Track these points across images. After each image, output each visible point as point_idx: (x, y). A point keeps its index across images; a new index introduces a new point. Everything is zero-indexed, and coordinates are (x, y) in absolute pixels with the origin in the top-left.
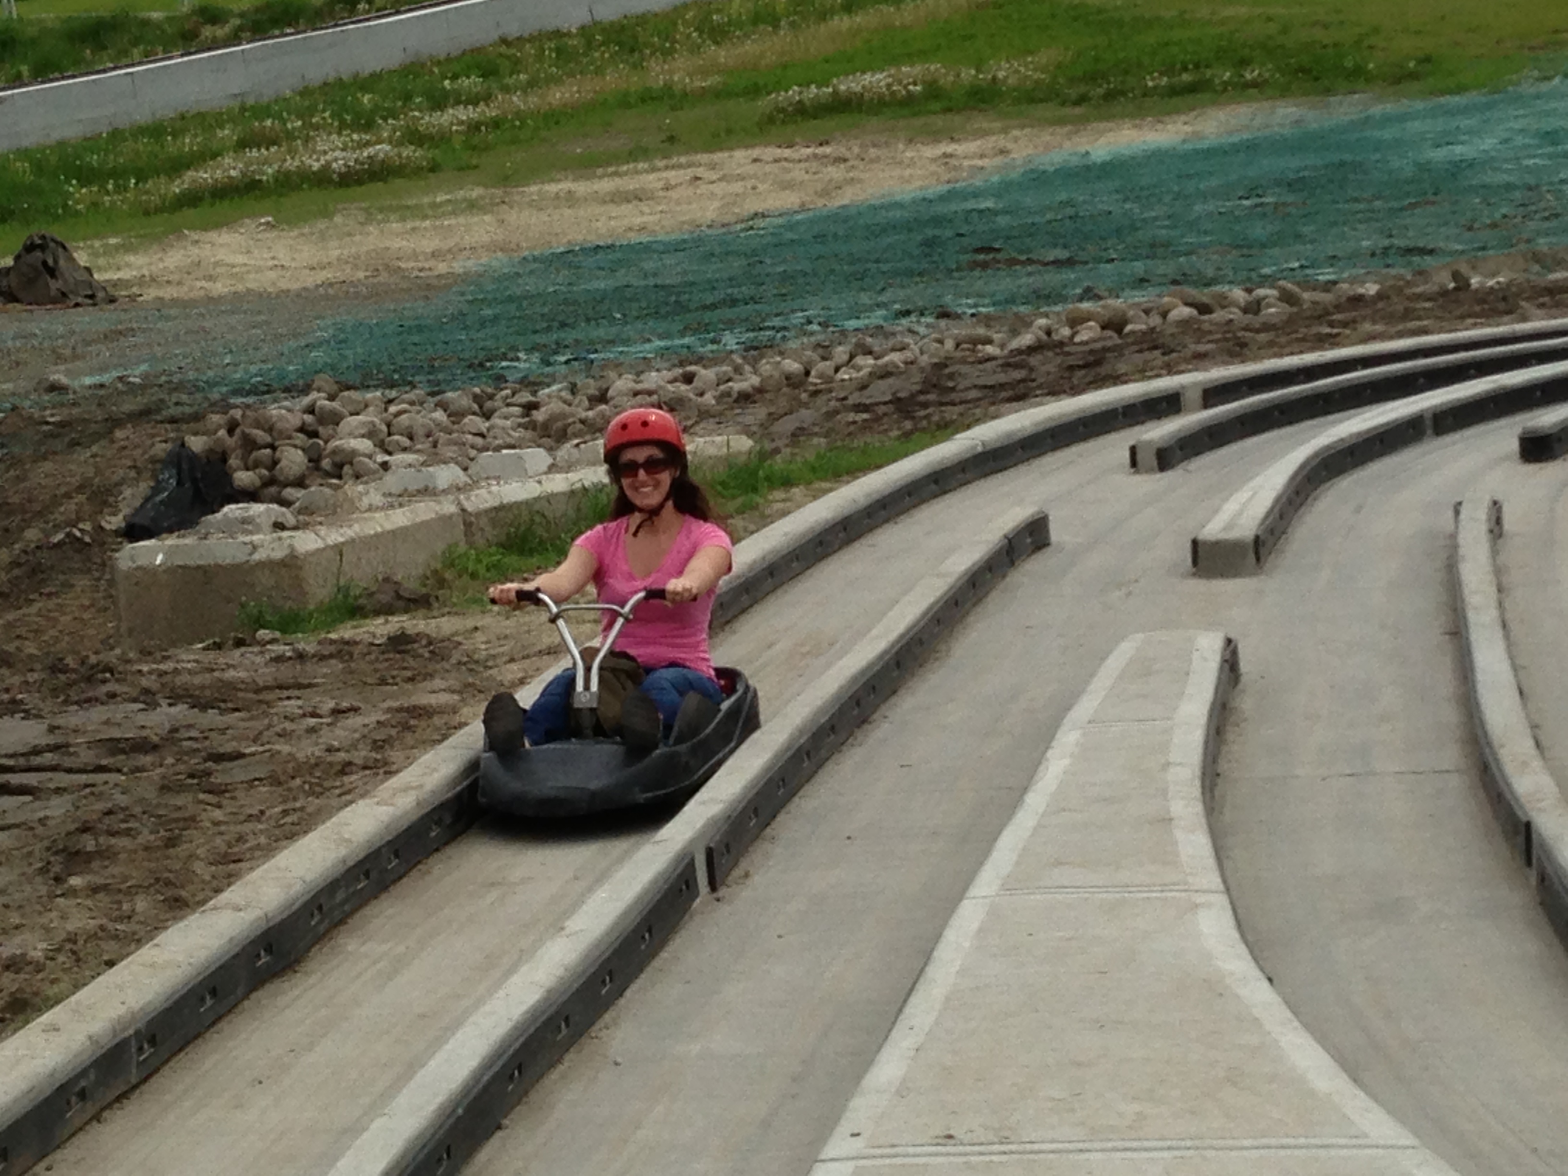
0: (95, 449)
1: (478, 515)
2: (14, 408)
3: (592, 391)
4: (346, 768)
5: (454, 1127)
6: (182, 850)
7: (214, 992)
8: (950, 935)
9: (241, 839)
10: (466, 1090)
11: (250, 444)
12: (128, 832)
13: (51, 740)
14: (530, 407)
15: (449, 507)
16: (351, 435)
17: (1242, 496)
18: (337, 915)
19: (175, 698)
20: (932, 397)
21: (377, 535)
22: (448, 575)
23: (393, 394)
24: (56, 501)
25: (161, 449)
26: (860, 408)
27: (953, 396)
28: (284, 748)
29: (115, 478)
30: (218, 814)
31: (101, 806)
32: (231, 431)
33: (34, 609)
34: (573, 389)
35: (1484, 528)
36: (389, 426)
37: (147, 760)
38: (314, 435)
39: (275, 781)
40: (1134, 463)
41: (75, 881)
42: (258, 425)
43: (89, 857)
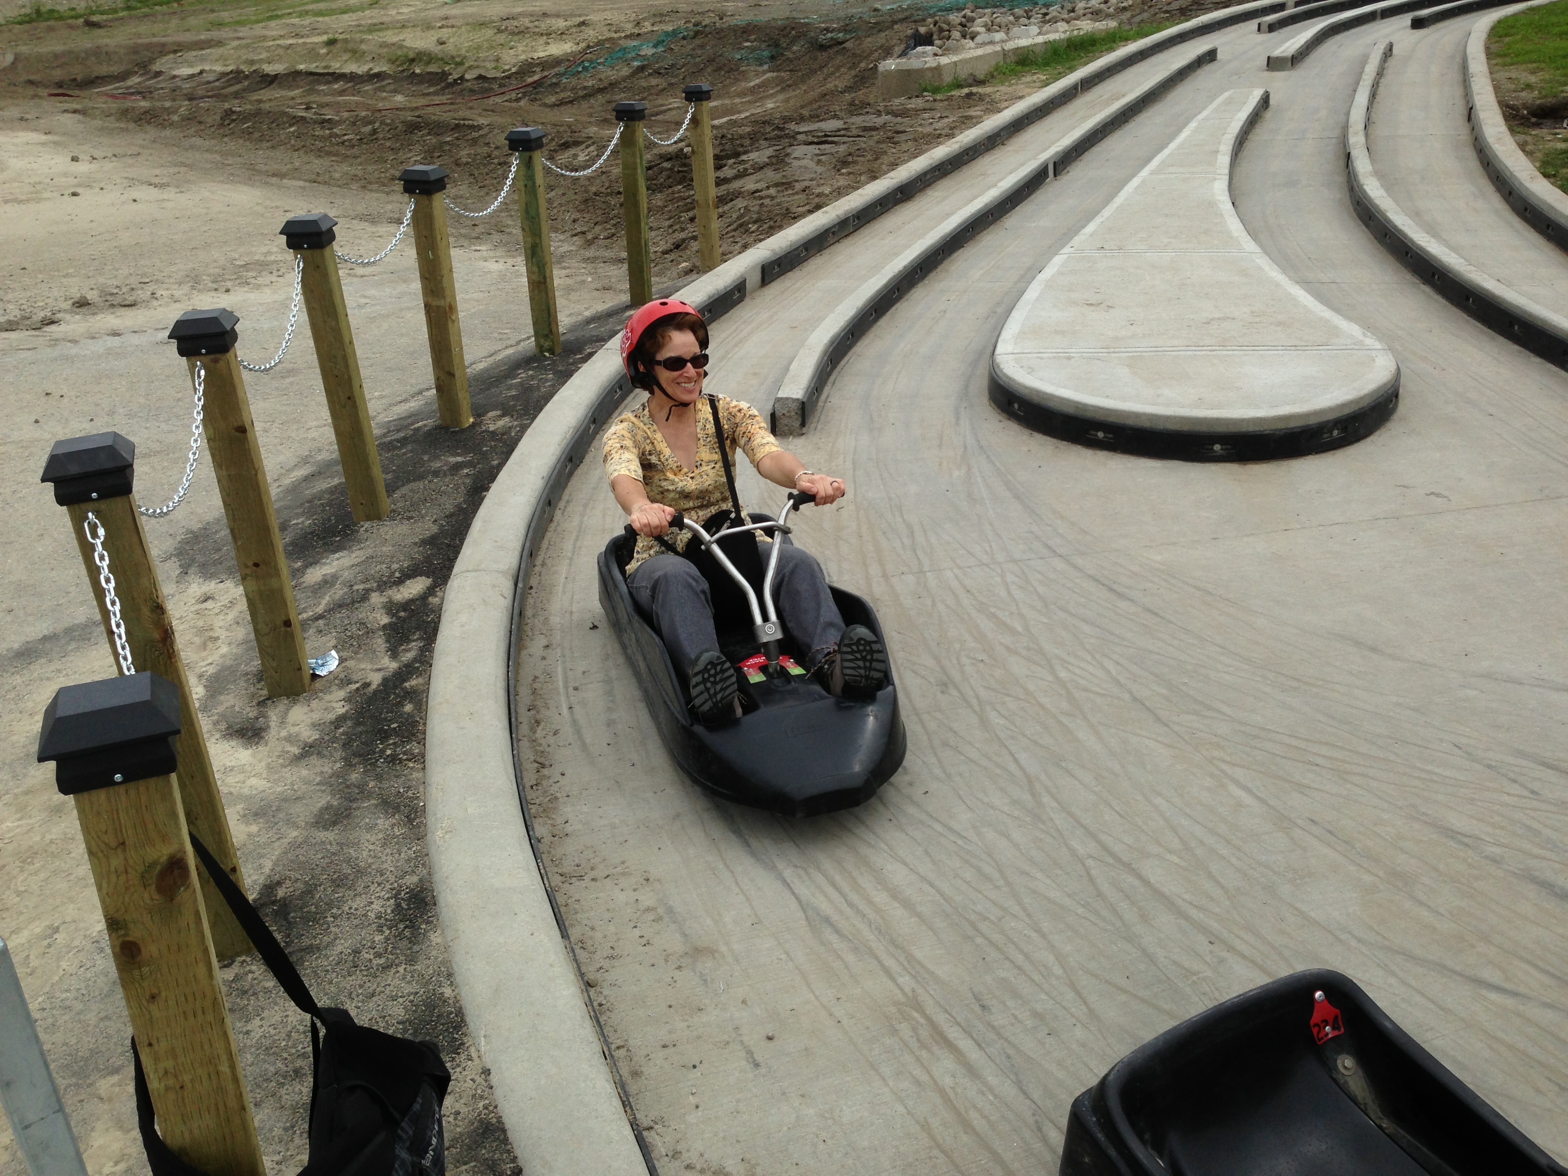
0: (887, 33)
1: (1008, 51)
2: (860, 18)
3: (1069, 8)
4: (939, 136)
5: (945, 244)
6: (879, 162)
7: (880, 205)
8: (1126, 188)
9: (899, 158)
10: (951, 232)
11: (941, 30)
12: (863, 156)
13: (844, 127)
14: (1045, 14)
15: (998, 48)
16: (978, 26)
17: (1292, 41)
18: (927, 183)
19: (888, 113)
20: (1194, 7)
21: (970, 58)
22: (995, 74)
23: (996, 10)
24: (871, 53)
25: (910, 32)
26: (1166, 12)
27: (1203, 7)
28: (920, 129)
29: (893, 44)
30: (894, 151)
31: (856, 148)
32: (935, 25)
33: (861, 93)
34: (1062, 7)
35: (1381, 51)
36: (992, 22)
37: (874, 133)
38: (964, 26)
39: (915, 140)
40: (1259, 30)
41: (844, 171)
42: (945, 22)
43: (850, 163)
